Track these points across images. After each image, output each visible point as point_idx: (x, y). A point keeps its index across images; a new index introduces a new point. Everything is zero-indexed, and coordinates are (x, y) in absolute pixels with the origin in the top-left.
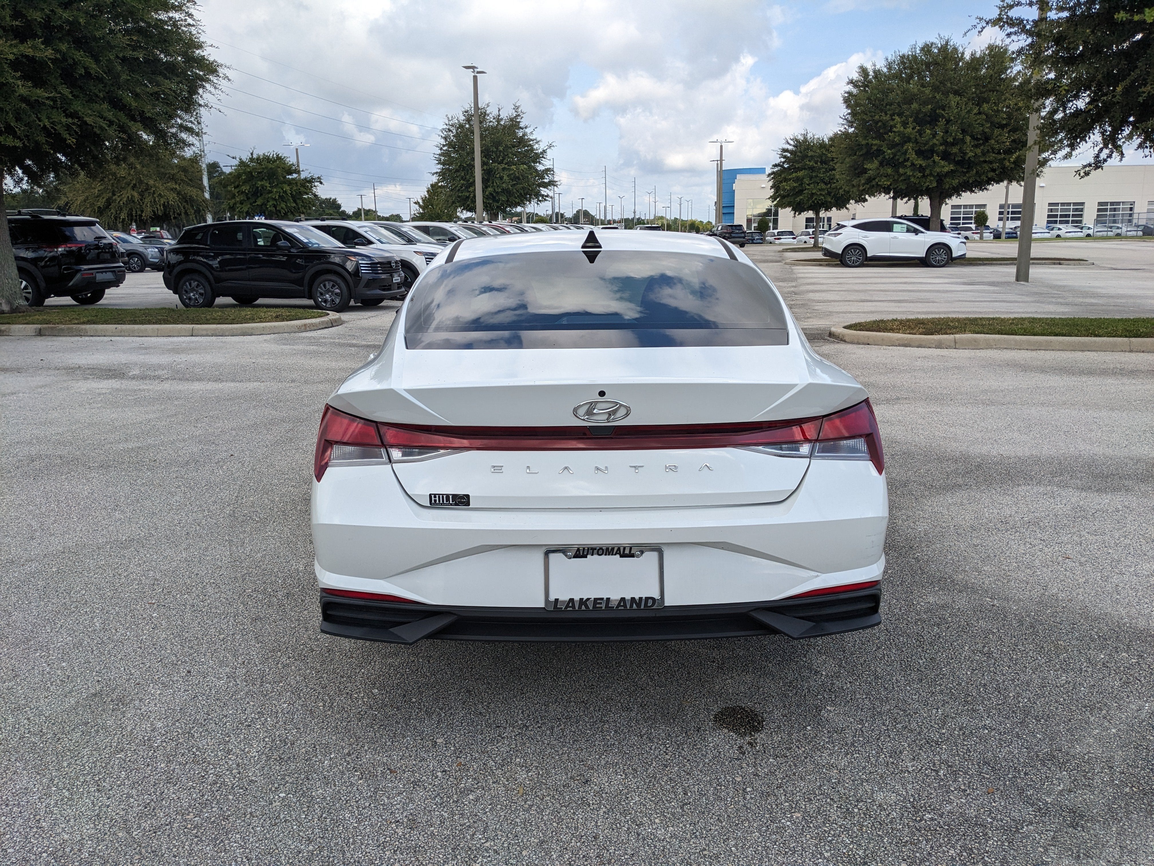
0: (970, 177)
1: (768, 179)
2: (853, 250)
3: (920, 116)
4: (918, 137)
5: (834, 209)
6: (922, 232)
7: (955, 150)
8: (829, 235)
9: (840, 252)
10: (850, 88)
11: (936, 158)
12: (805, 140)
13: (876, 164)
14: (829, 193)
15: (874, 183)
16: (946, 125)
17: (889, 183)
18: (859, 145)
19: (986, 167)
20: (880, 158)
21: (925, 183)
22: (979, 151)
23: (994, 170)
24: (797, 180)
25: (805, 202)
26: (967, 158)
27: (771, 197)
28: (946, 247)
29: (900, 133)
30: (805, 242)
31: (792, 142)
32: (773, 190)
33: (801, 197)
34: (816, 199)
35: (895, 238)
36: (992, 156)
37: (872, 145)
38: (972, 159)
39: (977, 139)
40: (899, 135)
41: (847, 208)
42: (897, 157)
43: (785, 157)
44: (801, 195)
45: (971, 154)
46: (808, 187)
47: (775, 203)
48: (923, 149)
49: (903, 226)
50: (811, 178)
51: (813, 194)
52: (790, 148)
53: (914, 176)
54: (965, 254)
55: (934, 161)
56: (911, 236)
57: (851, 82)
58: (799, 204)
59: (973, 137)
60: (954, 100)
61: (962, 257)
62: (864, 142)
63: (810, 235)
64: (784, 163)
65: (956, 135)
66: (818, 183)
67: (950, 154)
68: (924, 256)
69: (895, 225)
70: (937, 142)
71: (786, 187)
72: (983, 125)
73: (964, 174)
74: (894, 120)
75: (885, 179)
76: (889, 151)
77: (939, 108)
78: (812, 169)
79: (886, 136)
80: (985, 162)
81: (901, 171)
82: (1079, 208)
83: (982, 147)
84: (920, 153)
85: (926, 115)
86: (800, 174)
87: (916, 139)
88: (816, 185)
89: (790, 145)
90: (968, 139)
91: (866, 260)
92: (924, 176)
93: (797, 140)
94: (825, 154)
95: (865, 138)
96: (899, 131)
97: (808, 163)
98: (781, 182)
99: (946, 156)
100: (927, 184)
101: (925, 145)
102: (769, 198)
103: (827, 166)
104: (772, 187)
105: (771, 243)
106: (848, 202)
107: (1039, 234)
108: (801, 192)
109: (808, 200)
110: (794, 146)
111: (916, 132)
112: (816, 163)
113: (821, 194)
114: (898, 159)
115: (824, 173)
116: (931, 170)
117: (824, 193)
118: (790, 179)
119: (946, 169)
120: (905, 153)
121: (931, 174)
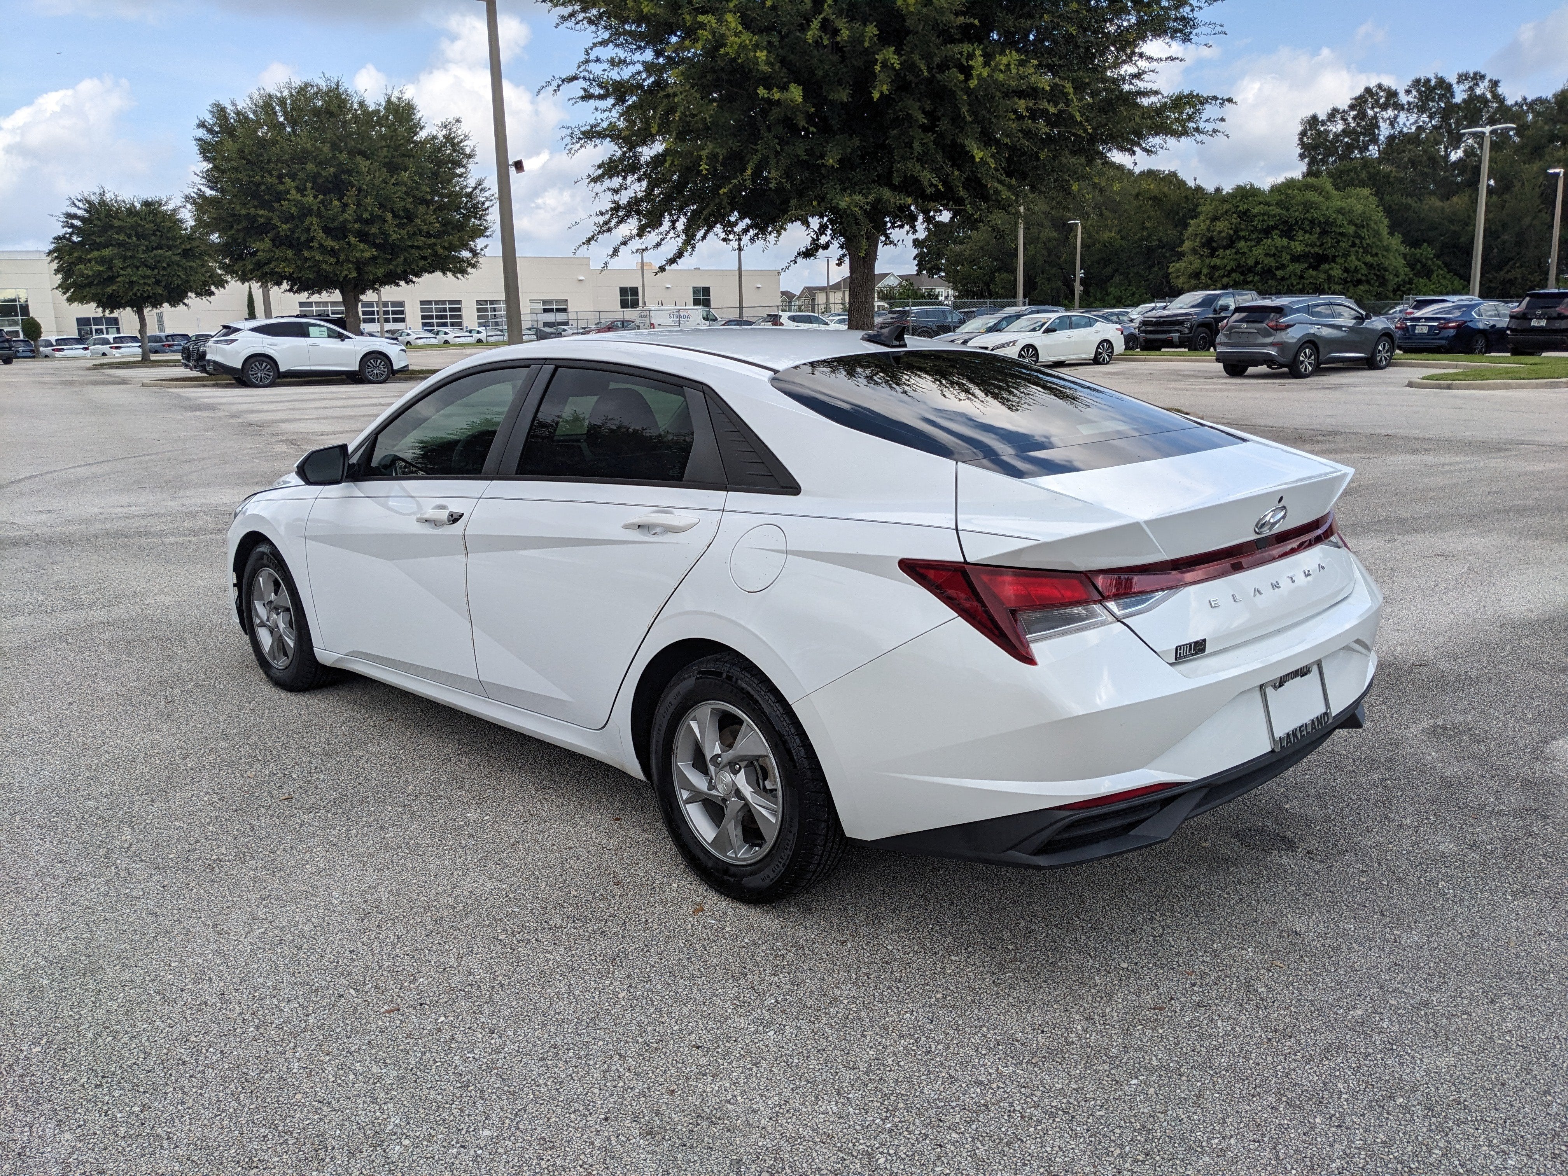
0: (397, 266)
1: (49, 258)
2: (257, 364)
3: (321, 180)
4: (322, 209)
5: (166, 305)
6: (349, 338)
7: (374, 230)
8: (217, 342)
9: (239, 366)
10: (201, 133)
11: (353, 239)
12: (103, 203)
13: (267, 243)
14: (158, 282)
15: (267, 269)
16: (357, 195)
17: (291, 271)
18: (235, 215)
19: (416, 253)
20: (271, 235)
21: (341, 271)
22: (404, 233)
23: (424, 258)
24: (102, 261)
25: (121, 293)
26: (391, 242)
27: (60, 286)
28: (384, 357)
29: (297, 203)
30: (104, 354)
31: (80, 205)
32: (60, 276)
33: (114, 288)
34: (138, 290)
35: (314, 345)
36: (420, 241)
37: (256, 215)
38: (397, 243)
39: (399, 217)
40: (295, 205)
41: (185, 304)
42: (297, 235)
43: (72, 226)
44: (112, 284)
45: (395, 236)
46: (122, 272)
47: (68, 294)
48: (331, 225)
49: (322, 329)
50: (125, 258)
51: (131, 283)
52: (80, 213)
53: (326, 263)
54: (407, 366)
55: (349, 244)
56: (335, 343)
57: (202, 125)
58: (109, 297)
59: (395, 216)
60: (364, 164)
61: (404, 370)
62: (243, 212)
63: (110, 343)
64: (71, 234)
65: (373, 210)
66: (137, 268)
67: (367, 234)
68: (357, 369)
69: (311, 328)
70: (350, 218)
71: (86, 272)
72: (404, 200)
73: (390, 261)
74: (283, 183)
75: (284, 264)
76: (284, 226)
77: (343, 172)
78: (122, 245)
79: (276, 205)
80: (412, 247)
81: (306, 254)
82: (456, 308)
83: (407, 228)
84: (327, 230)
85: (327, 180)
86: (107, 252)
87: (320, 212)
88: (135, 269)
89: (79, 208)
90: (389, 216)
91: (279, 377)
92: (338, 262)
93: (88, 202)
94: (140, 225)
95: (244, 205)
96: (294, 200)
97: (116, 236)
98: (75, 264)
99: (362, 236)
100: (345, 273)
101: (333, 220)
102: (57, 288)
103: (147, 243)
104: (57, 271)
105: (46, 356)
106: (186, 296)
107: (424, 340)
108: (111, 280)
109: (126, 292)
110: (86, 210)
111: (320, 203)
112: (129, 237)
113: (145, 283)
114: (299, 238)
115: (144, 252)
116: (347, 255)
117: (150, 282)
118: (90, 261)
119: (368, 255)
120: (308, 230)
121: (348, 261)
